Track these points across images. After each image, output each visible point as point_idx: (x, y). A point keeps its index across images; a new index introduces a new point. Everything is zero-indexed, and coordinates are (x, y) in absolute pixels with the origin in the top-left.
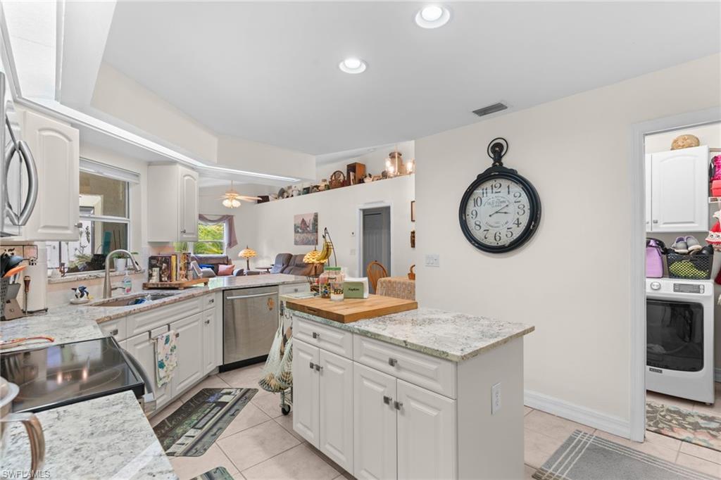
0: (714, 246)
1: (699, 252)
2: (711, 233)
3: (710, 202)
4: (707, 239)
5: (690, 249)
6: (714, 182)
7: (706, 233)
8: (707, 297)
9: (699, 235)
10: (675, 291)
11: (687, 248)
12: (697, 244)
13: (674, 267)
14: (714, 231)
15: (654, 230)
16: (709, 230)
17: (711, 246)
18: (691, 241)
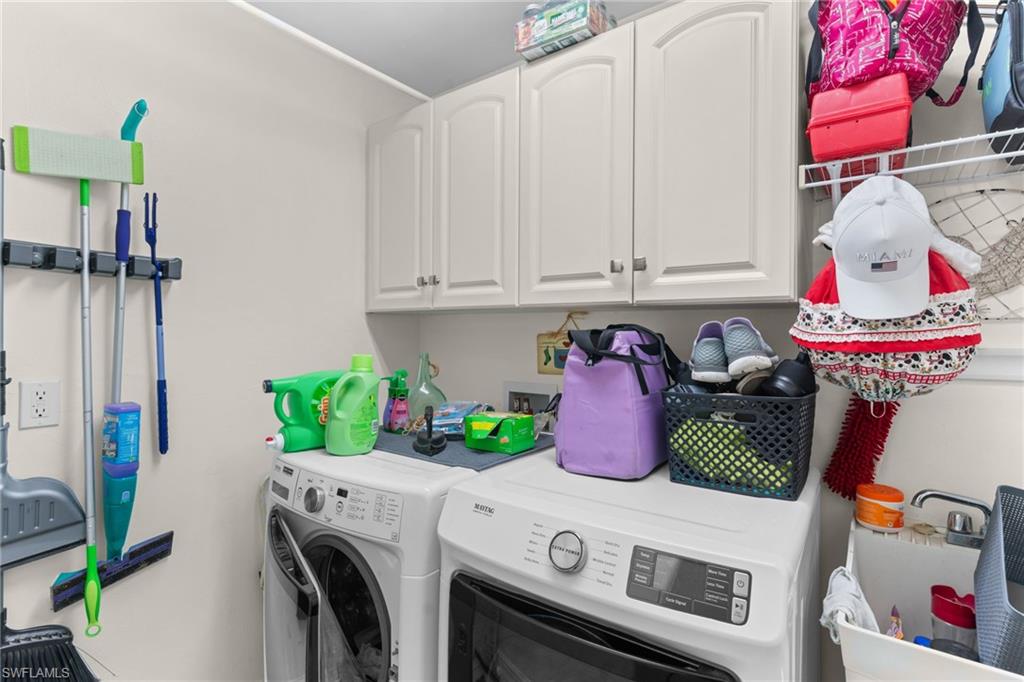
0: (815, 357)
1: (763, 385)
2: (806, 306)
3: (803, 184)
4: (792, 332)
5: (735, 366)
6: (818, 98)
7: (789, 309)
8: (768, 651)
9: (771, 315)
10: (634, 590)
11: (726, 363)
12: (759, 350)
13: (687, 437)
14: (815, 300)
15: (641, 297)
16: (802, 294)
17: (805, 359)
18: (736, 339)
